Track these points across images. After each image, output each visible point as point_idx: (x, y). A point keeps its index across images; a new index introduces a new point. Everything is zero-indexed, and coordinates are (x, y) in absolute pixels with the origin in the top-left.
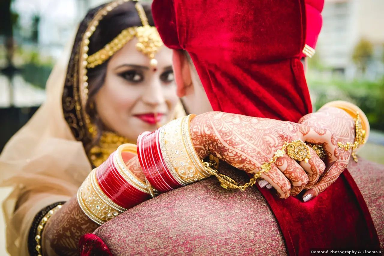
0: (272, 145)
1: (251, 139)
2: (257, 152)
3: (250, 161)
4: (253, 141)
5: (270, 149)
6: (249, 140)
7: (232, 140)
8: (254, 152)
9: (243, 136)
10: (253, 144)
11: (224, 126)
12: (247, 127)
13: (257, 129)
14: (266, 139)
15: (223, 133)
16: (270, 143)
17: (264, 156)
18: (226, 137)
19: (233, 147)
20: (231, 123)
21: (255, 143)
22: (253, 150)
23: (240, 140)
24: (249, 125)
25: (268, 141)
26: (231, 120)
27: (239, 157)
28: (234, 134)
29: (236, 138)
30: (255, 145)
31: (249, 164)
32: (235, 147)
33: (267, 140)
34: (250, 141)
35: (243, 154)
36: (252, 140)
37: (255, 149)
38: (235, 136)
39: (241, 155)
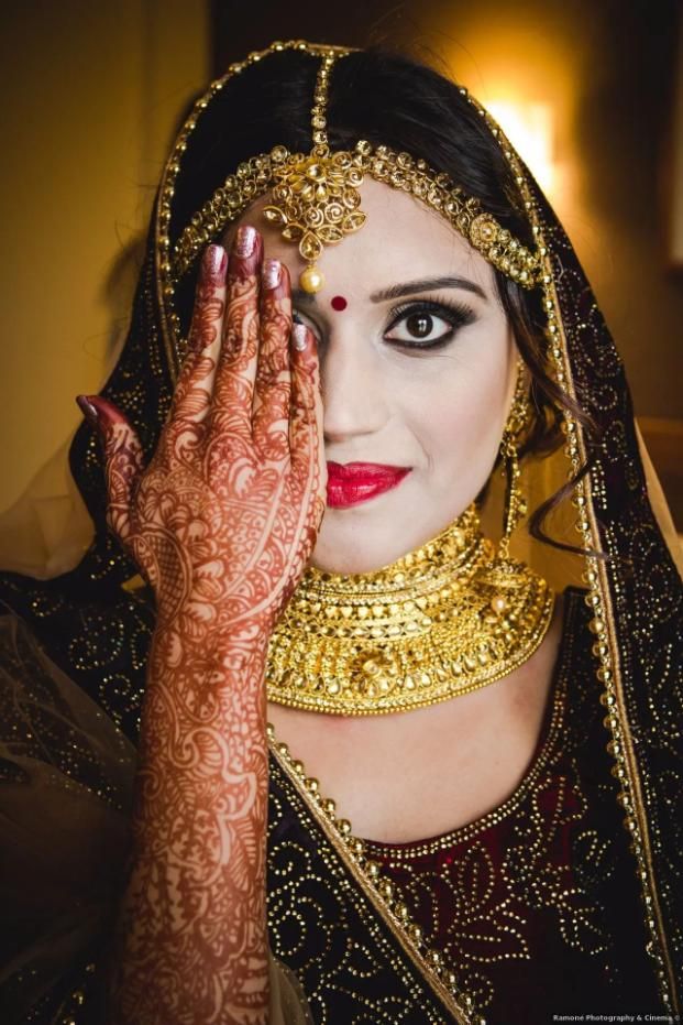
0: (253, 473)
1: (254, 525)
2: (282, 505)
3: (309, 516)
4: (260, 519)
5: (264, 474)
6: (259, 529)
7: (270, 569)
8: (286, 512)
9: (253, 546)
10: (265, 518)
11: (237, 593)
12: (225, 540)
13: (223, 516)
14: (243, 491)
15: (257, 593)
16: (250, 477)
17: (285, 486)
18: (263, 584)
19: (287, 563)
20: (226, 580)
21: (263, 513)
22: (282, 515)
23: (265, 549)
24: (217, 538)
25: (247, 482)
26: (217, 582)
27: (305, 547)
28: (255, 566)
29: (263, 563)
30: (268, 511)
31: (315, 517)
32: (284, 559)
33: (245, 487)
34: (262, 526)
35: (297, 538)
36: (258, 523)
37: (278, 511)
38: (258, 564)
39: (301, 541)
